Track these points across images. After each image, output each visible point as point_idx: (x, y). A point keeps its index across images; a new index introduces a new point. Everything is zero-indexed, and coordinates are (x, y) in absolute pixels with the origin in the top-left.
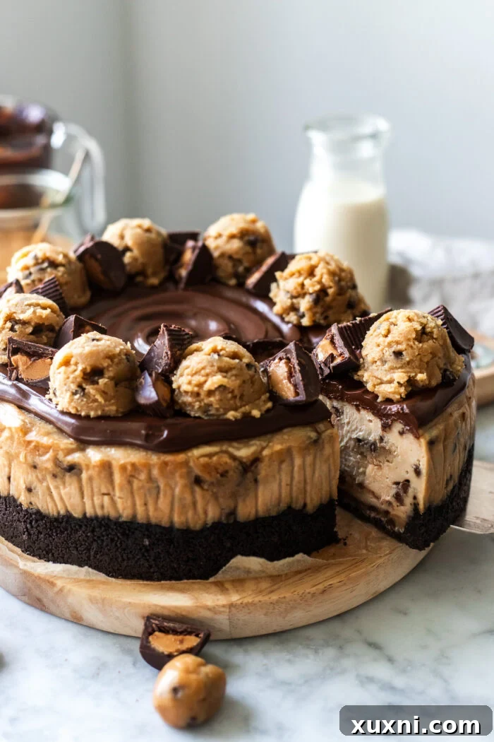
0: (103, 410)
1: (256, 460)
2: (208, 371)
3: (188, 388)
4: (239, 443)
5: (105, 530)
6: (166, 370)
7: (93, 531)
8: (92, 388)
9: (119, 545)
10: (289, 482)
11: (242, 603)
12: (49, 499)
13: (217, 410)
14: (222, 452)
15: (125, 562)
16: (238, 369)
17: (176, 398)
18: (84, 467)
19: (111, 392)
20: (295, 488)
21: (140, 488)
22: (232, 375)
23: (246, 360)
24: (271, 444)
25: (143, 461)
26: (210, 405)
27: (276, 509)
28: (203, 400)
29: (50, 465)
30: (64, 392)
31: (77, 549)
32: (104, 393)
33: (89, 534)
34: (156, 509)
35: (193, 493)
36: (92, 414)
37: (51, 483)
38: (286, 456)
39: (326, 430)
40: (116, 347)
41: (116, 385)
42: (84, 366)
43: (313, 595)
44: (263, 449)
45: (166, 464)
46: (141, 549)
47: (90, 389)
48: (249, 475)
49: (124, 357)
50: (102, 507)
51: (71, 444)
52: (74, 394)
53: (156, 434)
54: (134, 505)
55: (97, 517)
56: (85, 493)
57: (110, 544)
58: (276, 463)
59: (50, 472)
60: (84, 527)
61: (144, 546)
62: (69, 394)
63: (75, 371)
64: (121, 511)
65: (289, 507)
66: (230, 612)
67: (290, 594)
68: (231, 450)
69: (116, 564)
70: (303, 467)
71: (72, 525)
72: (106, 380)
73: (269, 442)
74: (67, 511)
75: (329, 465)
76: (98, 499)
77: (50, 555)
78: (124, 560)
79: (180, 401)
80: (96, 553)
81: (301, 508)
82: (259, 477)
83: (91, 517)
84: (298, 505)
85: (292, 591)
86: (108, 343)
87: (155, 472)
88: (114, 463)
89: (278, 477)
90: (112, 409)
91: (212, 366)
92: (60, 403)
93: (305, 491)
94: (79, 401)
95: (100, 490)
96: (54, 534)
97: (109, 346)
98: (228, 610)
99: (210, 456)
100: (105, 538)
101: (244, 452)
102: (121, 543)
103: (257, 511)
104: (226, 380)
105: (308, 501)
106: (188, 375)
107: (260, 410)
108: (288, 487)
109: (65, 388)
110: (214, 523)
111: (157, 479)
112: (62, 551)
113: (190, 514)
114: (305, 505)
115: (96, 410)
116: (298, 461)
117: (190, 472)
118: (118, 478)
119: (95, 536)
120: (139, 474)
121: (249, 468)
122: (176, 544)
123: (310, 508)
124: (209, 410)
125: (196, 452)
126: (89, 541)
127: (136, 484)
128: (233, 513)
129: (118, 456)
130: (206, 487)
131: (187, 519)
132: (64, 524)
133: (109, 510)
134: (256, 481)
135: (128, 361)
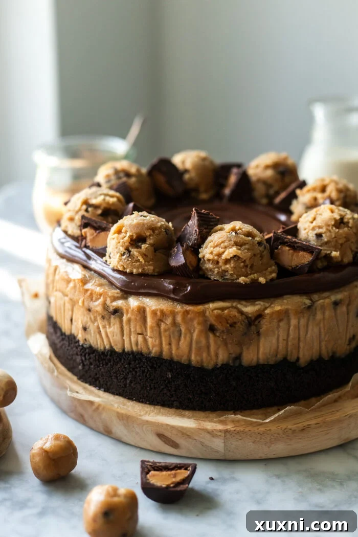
0: (143, 269)
1: (260, 316)
2: (226, 244)
3: (211, 257)
4: (247, 302)
5: (139, 363)
6: (195, 244)
7: (129, 364)
8: (137, 251)
9: (148, 377)
10: (285, 338)
11: (235, 431)
12: (98, 336)
13: (231, 275)
14: (232, 307)
15: (153, 390)
16: (250, 244)
17: (201, 265)
18: (125, 311)
19: (150, 256)
20: (290, 343)
21: (165, 331)
22: (245, 249)
23: (257, 239)
24: (272, 305)
25: (170, 309)
26: (226, 271)
27: (274, 359)
28: (221, 267)
29: (99, 309)
30: (116, 253)
31: (117, 377)
32: (144, 255)
33: (126, 366)
34: (178, 348)
35: (207, 338)
36: (135, 271)
37: (100, 323)
38: (283, 316)
39: (319, 300)
40: (158, 222)
41: (155, 250)
42: (131, 234)
43: (294, 431)
44: (266, 308)
45: (187, 312)
46: (165, 381)
47: (134, 252)
48: (253, 328)
49: (163, 230)
50: (137, 344)
51: (117, 293)
52: (122, 255)
53: (182, 289)
54: (161, 344)
55: (132, 352)
56: (125, 332)
57: (141, 375)
58: (275, 321)
59: (99, 314)
60: (123, 360)
61: (167, 378)
62: (119, 255)
63: (125, 237)
64: (151, 348)
65: (285, 359)
66: (225, 436)
67: (275, 428)
68: (239, 306)
69: (145, 392)
70: (298, 327)
71: (115, 358)
72: (148, 245)
73: (271, 304)
74: (111, 347)
75: (320, 329)
76: (134, 337)
77: (98, 382)
78: (151, 389)
79: (204, 268)
80: (131, 382)
81: (294, 361)
82: (261, 331)
83: (128, 352)
84: (292, 358)
85: (277, 426)
86: (153, 219)
87: (179, 319)
88: (148, 309)
89: (276, 332)
90: (150, 269)
91: (230, 241)
92: (112, 262)
93: (299, 347)
94: (126, 260)
95: (136, 330)
96: (101, 365)
97: (152, 221)
98: (223, 435)
99: (223, 309)
100: (139, 369)
101: (250, 309)
102: (150, 375)
103: (258, 359)
104: (239, 251)
105: (301, 356)
106: (211, 247)
107: (266, 279)
108: (285, 342)
109: (117, 250)
110: (222, 365)
111: (179, 324)
112: (106, 379)
113: (205, 355)
114: (298, 359)
115: (138, 268)
116: (294, 322)
117: (206, 320)
118: (150, 321)
119: (130, 368)
120: (166, 319)
121: (254, 321)
122: (192, 379)
123: (303, 362)
124: (225, 276)
125: (211, 306)
126: (126, 372)
127: (163, 326)
128: (238, 357)
129: (151, 304)
130: (218, 334)
131: (202, 360)
132: (108, 357)
133: (141, 347)
134: (258, 334)
135: (167, 233)
